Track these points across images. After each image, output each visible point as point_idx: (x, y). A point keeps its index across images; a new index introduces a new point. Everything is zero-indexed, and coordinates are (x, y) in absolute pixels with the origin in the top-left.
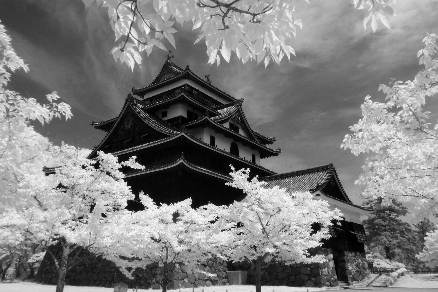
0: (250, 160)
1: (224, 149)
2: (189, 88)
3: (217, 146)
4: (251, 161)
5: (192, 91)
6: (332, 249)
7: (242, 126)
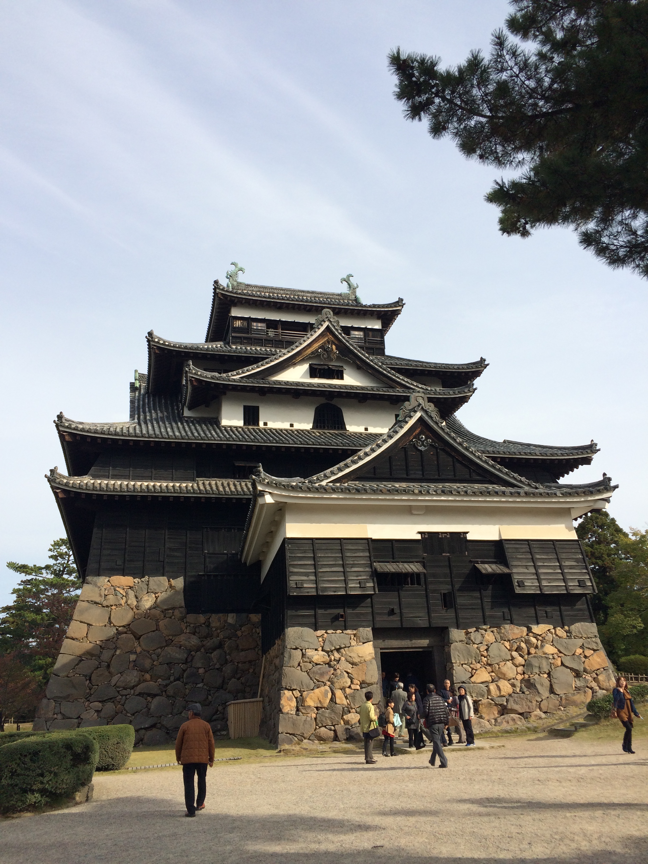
1: (292, 426)
3: (265, 424)
5: (249, 325)
6: (369, 629)
7: (347, 363)
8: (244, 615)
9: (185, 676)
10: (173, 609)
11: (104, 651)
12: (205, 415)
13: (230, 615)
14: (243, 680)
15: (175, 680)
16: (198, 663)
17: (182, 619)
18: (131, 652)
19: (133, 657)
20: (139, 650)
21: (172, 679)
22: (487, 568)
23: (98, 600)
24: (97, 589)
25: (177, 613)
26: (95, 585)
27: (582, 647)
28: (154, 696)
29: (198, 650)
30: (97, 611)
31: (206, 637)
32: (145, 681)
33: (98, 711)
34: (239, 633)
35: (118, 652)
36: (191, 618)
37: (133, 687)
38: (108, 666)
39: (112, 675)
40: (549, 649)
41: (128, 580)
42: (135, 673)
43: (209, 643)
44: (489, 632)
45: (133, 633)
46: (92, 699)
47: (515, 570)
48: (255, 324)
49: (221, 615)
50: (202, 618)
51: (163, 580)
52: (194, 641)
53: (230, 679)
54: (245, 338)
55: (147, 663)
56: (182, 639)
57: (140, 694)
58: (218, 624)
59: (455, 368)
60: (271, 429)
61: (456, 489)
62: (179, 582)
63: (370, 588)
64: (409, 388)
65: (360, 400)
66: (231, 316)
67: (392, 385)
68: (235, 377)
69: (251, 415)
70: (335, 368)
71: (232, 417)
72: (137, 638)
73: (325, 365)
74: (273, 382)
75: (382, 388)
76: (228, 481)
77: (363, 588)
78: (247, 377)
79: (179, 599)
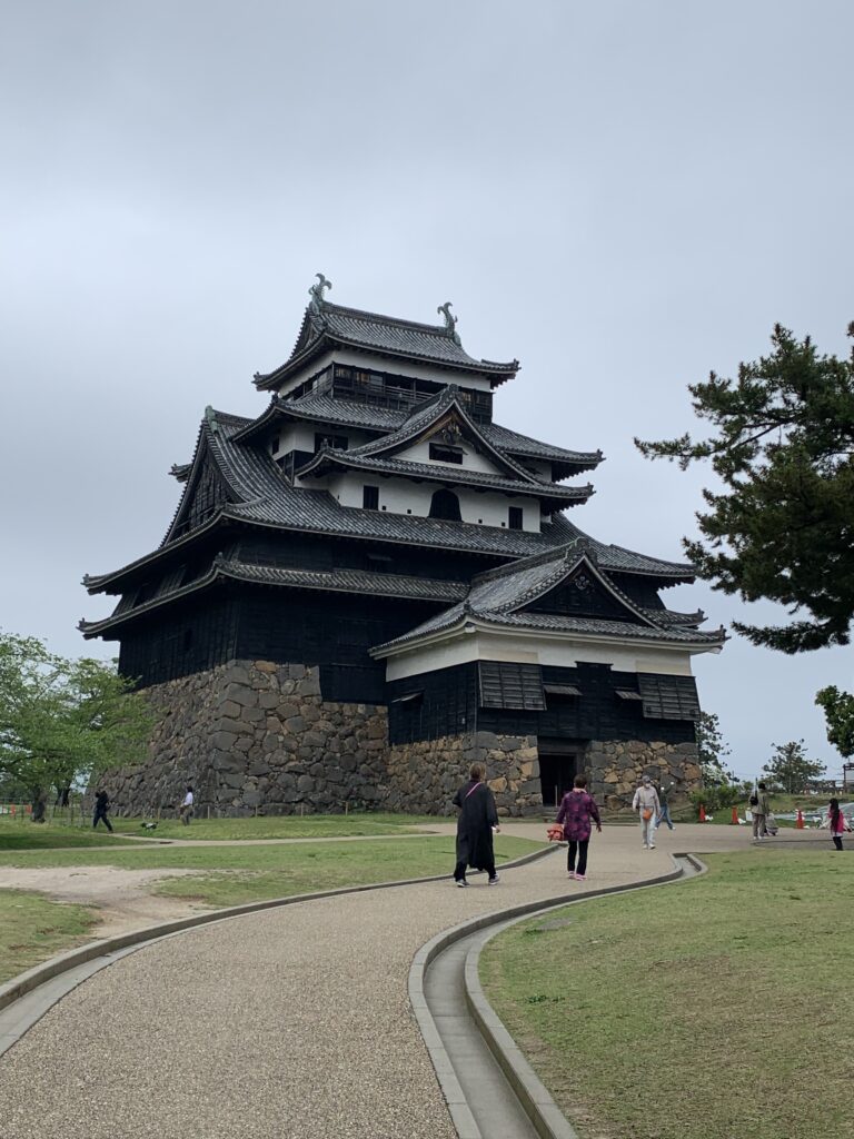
0: (503, 524)
1: (409, 512)
2: (340, 372)
3: (384, 508)
4: (507, 527)
5: (352, 376)
6: (536, 737)
7: (469, 446)
8: (372, 706)
9: (325, 757)
10: (312, 696)
11: (257, 731)
12: (316, 487)
13: (361, 705)
14: (373, 765)
15: (317, 762)
16: (334, 747)
17: (319, 706)
18: (278, 733)
19: (281, 738)
20: (285, 732)
21: (314, 759)
22: (625, 695)
23: (247, 682)
24: (245, 672)
25: (315, 700)
26: (244, 668)
27: (684, 761)
28: (299, 774)
29: (334, 734)
30: (247, 692)
31: (339, 725)
32: (292, 760)
33: (256, 784)
34: (368, 722)
35: (268, 733)
36: (327, 705)
37: (283, 764)
38: (261, 745)
39: (265, 753)
40: (662, 761)
41: (270, 666)
42: (285, 753)
43: (342, 730)
44: (619, 746)
45: (279, 716)
46: (249, 772)
47: (645, 698)
48: (357, 374)
49: (353, 705)
50: (336, 706)
51: (300, 667)
52: (330, 727)
53: (361, 764)
54: (348, 392)
55: (294, 745)
56: (321, 724)
57: (288, 772)
58: (350, 714)
59: (573, 459)
60: (390, 515)
61: (603, 625)
62: (314, 672)
63: (542, 706)
64: (528, 482)
65: (480, 491)
66: (334, 363)
67: (510, 475)
68: (361, 456)
69: (371, 498)
70: (456, 452)
71: (351, 497)
72: (282, 721)
73: (447, 447)
74: (400, 466)
75: (501, 477)
76: (360, 573)
77: (536, 705)
78: (373, 457)
79: (316, 688)
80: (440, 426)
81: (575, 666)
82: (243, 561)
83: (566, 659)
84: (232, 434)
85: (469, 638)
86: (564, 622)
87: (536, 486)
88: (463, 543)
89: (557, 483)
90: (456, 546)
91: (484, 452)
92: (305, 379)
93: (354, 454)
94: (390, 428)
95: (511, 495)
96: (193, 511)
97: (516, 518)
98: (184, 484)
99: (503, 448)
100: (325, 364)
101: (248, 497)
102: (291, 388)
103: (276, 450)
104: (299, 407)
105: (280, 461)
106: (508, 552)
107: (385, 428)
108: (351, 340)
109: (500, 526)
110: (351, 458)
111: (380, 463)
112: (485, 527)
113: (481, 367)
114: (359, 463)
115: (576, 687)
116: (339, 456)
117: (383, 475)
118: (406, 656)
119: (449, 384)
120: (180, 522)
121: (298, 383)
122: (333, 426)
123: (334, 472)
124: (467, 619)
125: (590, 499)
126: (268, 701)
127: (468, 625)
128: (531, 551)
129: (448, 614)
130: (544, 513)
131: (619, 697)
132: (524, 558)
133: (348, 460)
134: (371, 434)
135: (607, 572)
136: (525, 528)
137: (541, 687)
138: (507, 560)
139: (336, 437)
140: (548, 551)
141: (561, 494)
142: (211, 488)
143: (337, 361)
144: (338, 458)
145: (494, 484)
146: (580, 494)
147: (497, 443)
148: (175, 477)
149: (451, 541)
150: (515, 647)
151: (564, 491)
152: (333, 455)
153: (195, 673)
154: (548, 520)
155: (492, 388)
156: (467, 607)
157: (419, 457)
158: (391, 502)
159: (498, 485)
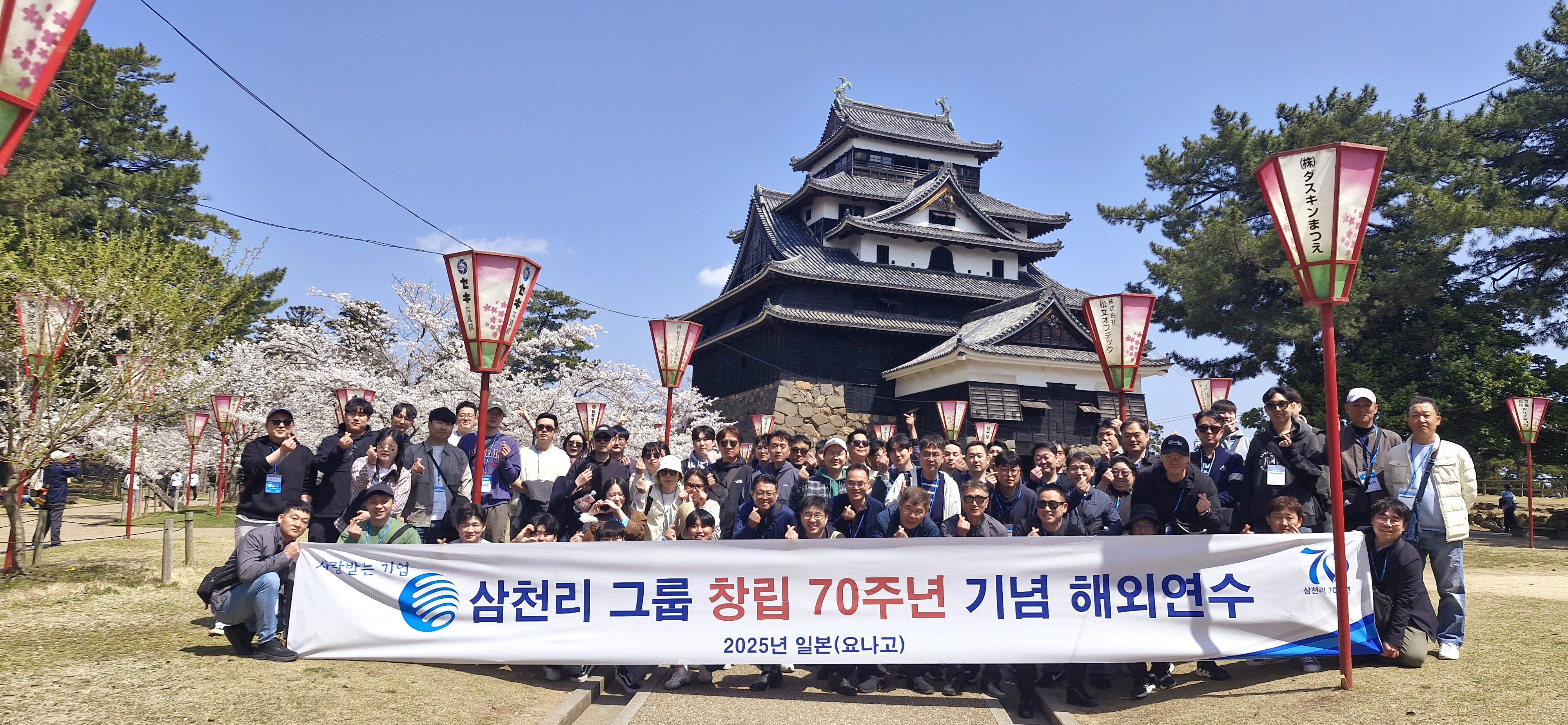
0: (988, 274)
1: (913, 265)
2: (858, 155)
3: (893, 262)
4: (991, 275)
5: (868, 157)
7: (960, 212)
8: (884, 417)
10: (838, 408)
12: (841, 247)
17: (844, 416)
22: (1086, 409)
23: (789, 397)
24: (787, 389)
25: (841, 411)
26: (786, 386)
30: (790, 404)
36: (850, 416)
41: (807, 385)
45: (813, 423)
47: (1103, 412)
48: (872, 156)
49: (870, 416)
50: (857, 416)
51: (830, 385)
54: (865, 171)
59: (1044, 220)
60: (898, 268)
61: (1070, 354)
62: (840, 389)
63: (1019, 417)
64: (1008, 239)
65: (969, 247)
66: (854, 148)
67: (994, 234)
68: (875, 222)
69: (883, 254)
70: (950, 216)
71: (867, 253)
72: (817, 427)
73: (943, 213)
74: (905, 229)
75: (986, 236)
76: (874, 313)
77: (1014, 417)
78: (884, 222)
79: (841, 401)
80: (937, 196)
81: (1046, 386)
82: (786, 305)
83: (1039, 381)
84: (775, 206)
85: (960, 364)
86: (1037, 351)
87: (1015, 243)
88: (956, 289)
89: (1032, 240)
90: (950, 291)
91: (973, 215)
92: (831, 161)
93: (869, 220)
94: (898, 199)
95: (994, 250)
96: (746, 267)
97: (998, 268)
98: (738, 245)
99: (988, 213)
100: (846, 148)
101: (788, 255)
102: (820, 168)
103: (809, 218)
104: (826, 183)
105: (812, 226)
106: (992, 296)
107: (894, 198)
108: (867, 129)
109: (985, 275)
110: (867, 223)
111: (891, 226)
112: (973, 277)
113: (970, 147)
114: (874, 227)
115: (1047, 403)
116: (858, 220)
117: (891, 235)
118: (911, 378)
119: (946, 161)
120: (736, 275)
121: (825, 164)
122: (853, 198)
123: (855, 233)
124: (960, 349)
125: (1060, 252)
126: (806, 412)
127: (961, 354)
128: (1011, 295)
129: (944, 345)
130: (1021, 263)
131: (1082, 410)
132: (1005, 301)
133: (865, 225)
134: (884, 204)
135: (1072, 311)
136: (1005, 277)
137: (1019, 403)
138: (991, 302)
139: (856, 207)
140: (1024, 294)
141: (1035, 248)
142: (760, 248)
143: (856, 146)
144: (858, 223)
145: (981, 242)
146: (1051, 249)
147: (985, 209)
148: (731, 240)
149: (947, 288)
150: (997, 371)
151: (1038, 246)
152: (853, 221)
153: (750, 389)
154: (1024, 269)
155: (979, 164)
156: (959, 340)
157: (921, 223)
158: (899, 256)
159: (984, 242)
